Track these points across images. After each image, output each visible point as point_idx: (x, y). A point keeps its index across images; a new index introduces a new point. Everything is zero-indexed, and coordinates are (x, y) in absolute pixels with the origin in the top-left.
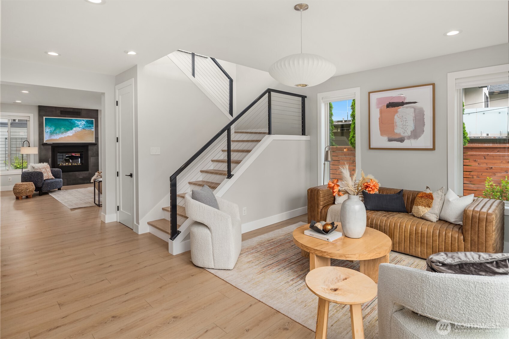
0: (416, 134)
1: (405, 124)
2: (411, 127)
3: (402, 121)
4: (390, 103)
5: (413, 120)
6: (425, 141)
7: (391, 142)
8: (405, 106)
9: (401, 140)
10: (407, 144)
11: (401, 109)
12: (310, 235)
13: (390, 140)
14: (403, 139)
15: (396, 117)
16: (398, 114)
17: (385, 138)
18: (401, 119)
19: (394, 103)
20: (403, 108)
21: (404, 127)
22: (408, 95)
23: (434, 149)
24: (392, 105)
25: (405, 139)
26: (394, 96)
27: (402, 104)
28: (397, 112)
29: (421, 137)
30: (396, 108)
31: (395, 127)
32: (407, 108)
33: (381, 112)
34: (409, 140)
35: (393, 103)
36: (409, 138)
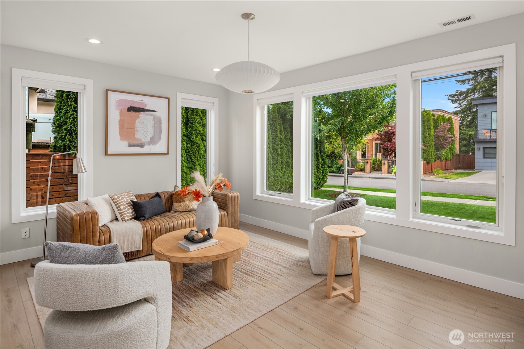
0: (153, 141)
1: (145, 130)
2: (150, 133)
3: (143, 127)
4: (131, 107)
5: (153, 127)
6: (161, 147)
7: (132, 147)
8: (146, 112)
9: (141, 146)
10: (146, 149)
11: (142, 115)
13: (130, 145)
14: (144, 145)
15: (137, 122)
16: (139, 120)
17: (126, 143)
18: (142, 125)
19: (136, 107)
20: (144, 114)
21: (145, 133)
22: (149, 103)
23: (168, 153)
24: (132, 109)
25: (145, 145)
26: (136, 100)
27: (143, 110)
28: (138, 117)
29: (158, 145)
30: (138, 113)
31: (136, 132)
32: (148, 114)
33: (121, 114)
34: (149, 146)
35: (134, 107)
36: (149, 143)
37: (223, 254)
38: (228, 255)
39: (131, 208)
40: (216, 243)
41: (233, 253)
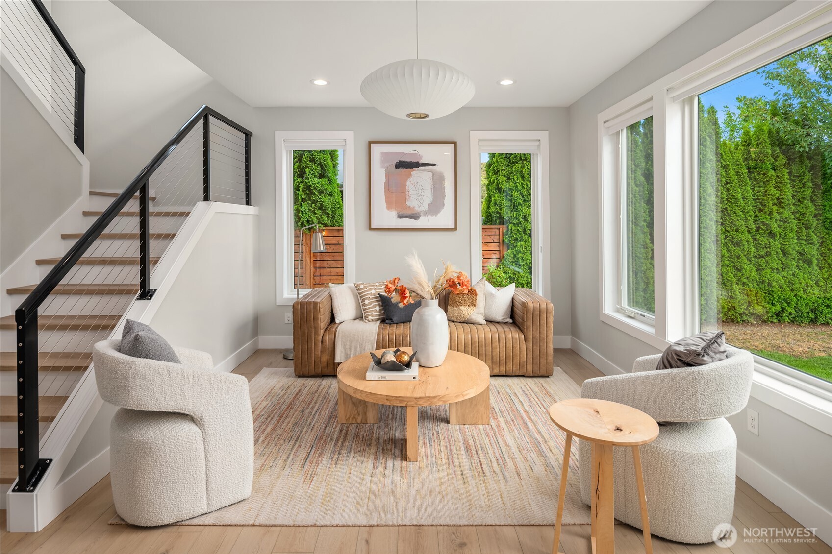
0: (435, 207)
1: (420, 193)
2: (428, 198)
3: (417, 189)
4: (400, 161)
5: (431, 188)
6: (444, 219)
7: (402, 219)
8: (421, 168)
9: (415, 217)
10: (423, 222)
11: (415, 173)
12: (380, 378)
13: (401, 217)
14: (418, 215)
15: (408, 183)
16: (411, 179)
17: (394, 214)
18: (416, 186)
19: (406, 162)
20: (418, 170)
21: (419, 198)
22: (426, 153)
23: (455, 229)
24: (402, 165)
25: (421, 216)
26: (407, 151)
27: (417, 165)
28: (410, 176)
29: (441, 213)
30: (409, 170)
31: (407, 198)
32: (423, 171)
33: (388, 175)
34: (426, 217)
35: (404, 162)
36: (426, 213)
37: (399, 397)
38: (408, 402)
39: (379, 304)
40: (414, 378)
41: (418, 401)
